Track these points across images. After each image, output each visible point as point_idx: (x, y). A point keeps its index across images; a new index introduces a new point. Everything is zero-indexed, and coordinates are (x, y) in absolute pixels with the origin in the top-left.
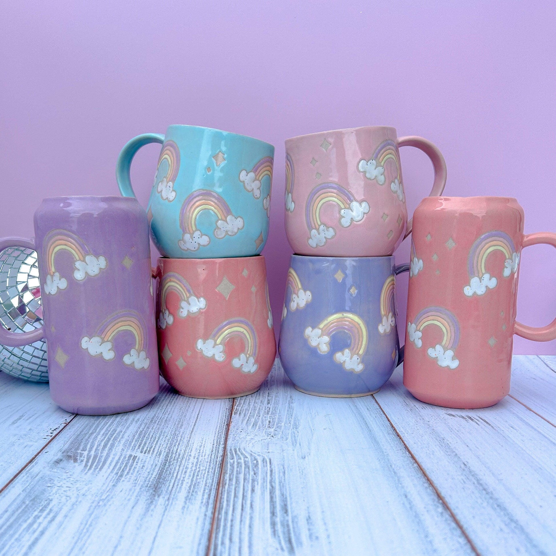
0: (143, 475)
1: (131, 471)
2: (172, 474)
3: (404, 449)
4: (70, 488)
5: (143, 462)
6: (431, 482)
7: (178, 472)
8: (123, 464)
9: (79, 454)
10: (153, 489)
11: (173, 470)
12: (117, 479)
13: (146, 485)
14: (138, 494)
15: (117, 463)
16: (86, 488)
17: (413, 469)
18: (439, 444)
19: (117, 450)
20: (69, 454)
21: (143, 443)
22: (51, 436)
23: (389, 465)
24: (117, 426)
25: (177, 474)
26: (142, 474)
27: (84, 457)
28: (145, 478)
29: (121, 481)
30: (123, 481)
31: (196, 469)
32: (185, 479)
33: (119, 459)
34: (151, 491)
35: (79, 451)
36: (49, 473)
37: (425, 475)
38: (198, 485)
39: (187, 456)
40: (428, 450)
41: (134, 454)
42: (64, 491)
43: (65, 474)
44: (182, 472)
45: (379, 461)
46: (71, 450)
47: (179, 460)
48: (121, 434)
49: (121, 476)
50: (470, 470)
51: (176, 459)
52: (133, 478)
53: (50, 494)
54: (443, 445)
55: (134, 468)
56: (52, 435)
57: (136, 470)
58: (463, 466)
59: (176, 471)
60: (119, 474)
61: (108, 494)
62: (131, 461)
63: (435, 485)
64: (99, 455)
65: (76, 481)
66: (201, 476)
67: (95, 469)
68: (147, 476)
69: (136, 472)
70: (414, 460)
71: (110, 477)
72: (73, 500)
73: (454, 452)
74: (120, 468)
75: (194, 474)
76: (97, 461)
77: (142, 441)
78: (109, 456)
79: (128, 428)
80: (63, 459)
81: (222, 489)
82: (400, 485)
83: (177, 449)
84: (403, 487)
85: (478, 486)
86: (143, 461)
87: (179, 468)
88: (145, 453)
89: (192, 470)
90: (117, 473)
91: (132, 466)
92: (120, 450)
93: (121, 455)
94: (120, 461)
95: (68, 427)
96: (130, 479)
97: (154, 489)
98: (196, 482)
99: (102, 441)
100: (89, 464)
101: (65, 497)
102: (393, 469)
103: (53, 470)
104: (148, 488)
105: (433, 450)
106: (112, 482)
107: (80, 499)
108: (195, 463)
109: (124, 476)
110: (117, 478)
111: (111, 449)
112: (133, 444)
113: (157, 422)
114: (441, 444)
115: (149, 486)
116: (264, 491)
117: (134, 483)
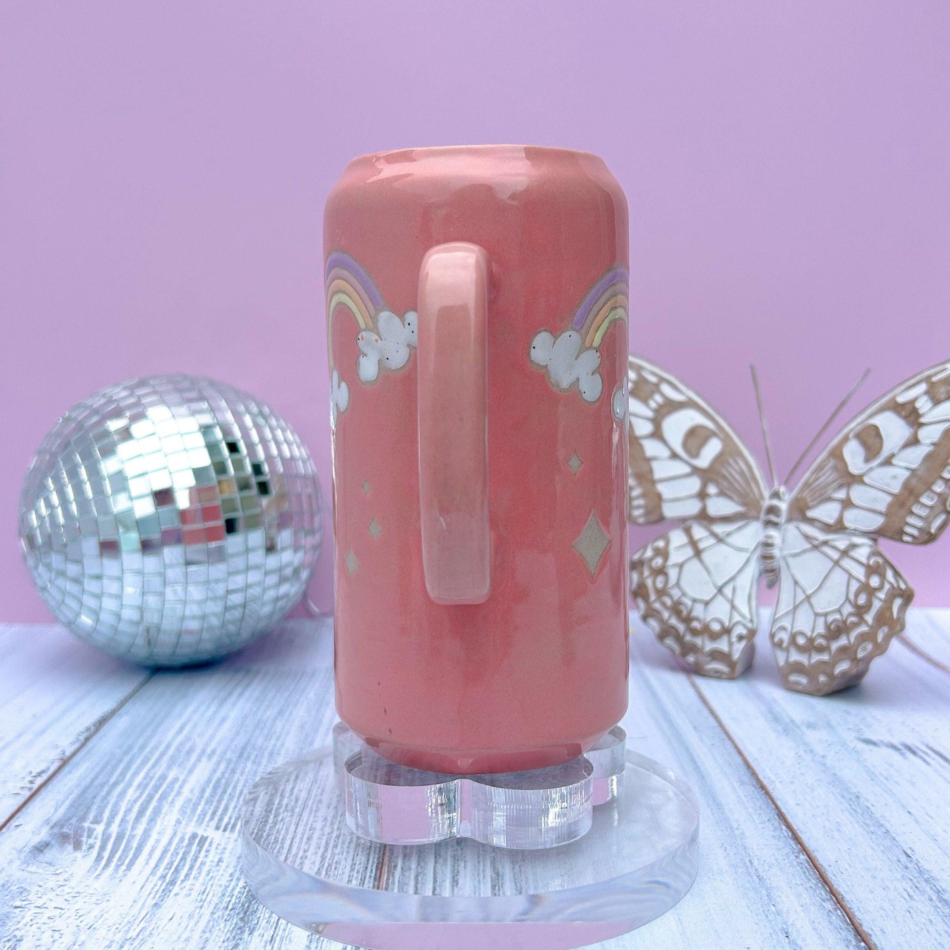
0: (219, 880)
1: (194, 872)
2: (279, 842)
3: (777, 817)
4: (63, 912)
5: (219, 851)
6: (840, 897)
7: (293, 839)
8: (178, 854)
9: (87, 830)
10: (238, 914)
11: (282, 833)
12: (164, 890)
13: (224, 905)
14: (206, 927)
15: (165, 852)
16: (96, 912)
17: (798, 868)
18: (849, 807)
19: (165, 823)
20: (65, 830)
21: (222, 807)
22: (30, 789)
23: (747, 860)
24: (169, 768)
25: (292, 842)
26: (218, 878)
27: (96, 838)
28: (223, 888)
29: (172, 894)
30: (176, 895)
31: (332, 833)
32: (309, 854)
33: (170, 843)
34: (235, 920)
35: (86, 825)
36: (19, 874)
37: (824, 880)
38: (335, 869)
39: (313, 803)
40: (828, 820)
41: (200, 832)
42: (49, 918)
43: (54, 878)
44: (302, 839)
45: (725, 851)
46: (71, 822)
47: (297, 810)
48: (177, 786)
49: (173, 883)
50: (918, 867)
51: (290, 807)
52: (198, 887)
53: (19, 926)
54: (858, 809)
55: (201, 864)
56: (32, 785)
57: (205, 869)
58: (903, 858)
59: (290, 836)
60: (168, 879)
61: (142, 925)
62: (194, 848)
63: (849, 906)
64: (128, 833)
65: (77, 895)
66: (342, 847)
67: (118, 867)
68: (227, 884)
69: (204, 873)
70: (799, 846)
71: (149, 886)
72: (67, 939)
73: (882, 825)
74: (172, 863)
75: (327, 844)
76: (122, 847)
77: (220, 801)
78: (149, 836)
79: (191, 771)
80: (53, 842)
81: (388, 879)
82: (773, 908)
83: (293, 789)
84: (779, 913)
85: (940, 905)
86: (220, 847)
87: (296, 828)
88: (225, 830)
89: (323, 834)
90: (164, 877)
91: (195, 859)
92: (173, 822)
93: (175, 834)
94: (172, 848)
95: (66, 769)
96: (190, 890)
97: (241, 916)
98: (330, 862)
99: (135, 801)
100: (106, 854)
101: (50, 933)
102: (756, 870)
103: (30, 869)
104: (228, 912)
105: (838, 820)
106: (152, 895)
107: (82, 938)
108: (329, 819)
109: (179, 882)
110: (163, 887)
111: (152, 820)
112: (200, 808)
113: (253, 757)
114: (854, 807)
115: (230, 907)
116: (479, 882)
117: (199, 899)
